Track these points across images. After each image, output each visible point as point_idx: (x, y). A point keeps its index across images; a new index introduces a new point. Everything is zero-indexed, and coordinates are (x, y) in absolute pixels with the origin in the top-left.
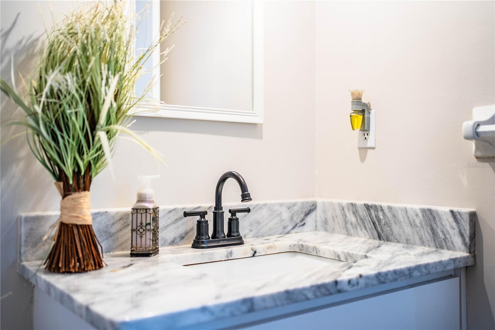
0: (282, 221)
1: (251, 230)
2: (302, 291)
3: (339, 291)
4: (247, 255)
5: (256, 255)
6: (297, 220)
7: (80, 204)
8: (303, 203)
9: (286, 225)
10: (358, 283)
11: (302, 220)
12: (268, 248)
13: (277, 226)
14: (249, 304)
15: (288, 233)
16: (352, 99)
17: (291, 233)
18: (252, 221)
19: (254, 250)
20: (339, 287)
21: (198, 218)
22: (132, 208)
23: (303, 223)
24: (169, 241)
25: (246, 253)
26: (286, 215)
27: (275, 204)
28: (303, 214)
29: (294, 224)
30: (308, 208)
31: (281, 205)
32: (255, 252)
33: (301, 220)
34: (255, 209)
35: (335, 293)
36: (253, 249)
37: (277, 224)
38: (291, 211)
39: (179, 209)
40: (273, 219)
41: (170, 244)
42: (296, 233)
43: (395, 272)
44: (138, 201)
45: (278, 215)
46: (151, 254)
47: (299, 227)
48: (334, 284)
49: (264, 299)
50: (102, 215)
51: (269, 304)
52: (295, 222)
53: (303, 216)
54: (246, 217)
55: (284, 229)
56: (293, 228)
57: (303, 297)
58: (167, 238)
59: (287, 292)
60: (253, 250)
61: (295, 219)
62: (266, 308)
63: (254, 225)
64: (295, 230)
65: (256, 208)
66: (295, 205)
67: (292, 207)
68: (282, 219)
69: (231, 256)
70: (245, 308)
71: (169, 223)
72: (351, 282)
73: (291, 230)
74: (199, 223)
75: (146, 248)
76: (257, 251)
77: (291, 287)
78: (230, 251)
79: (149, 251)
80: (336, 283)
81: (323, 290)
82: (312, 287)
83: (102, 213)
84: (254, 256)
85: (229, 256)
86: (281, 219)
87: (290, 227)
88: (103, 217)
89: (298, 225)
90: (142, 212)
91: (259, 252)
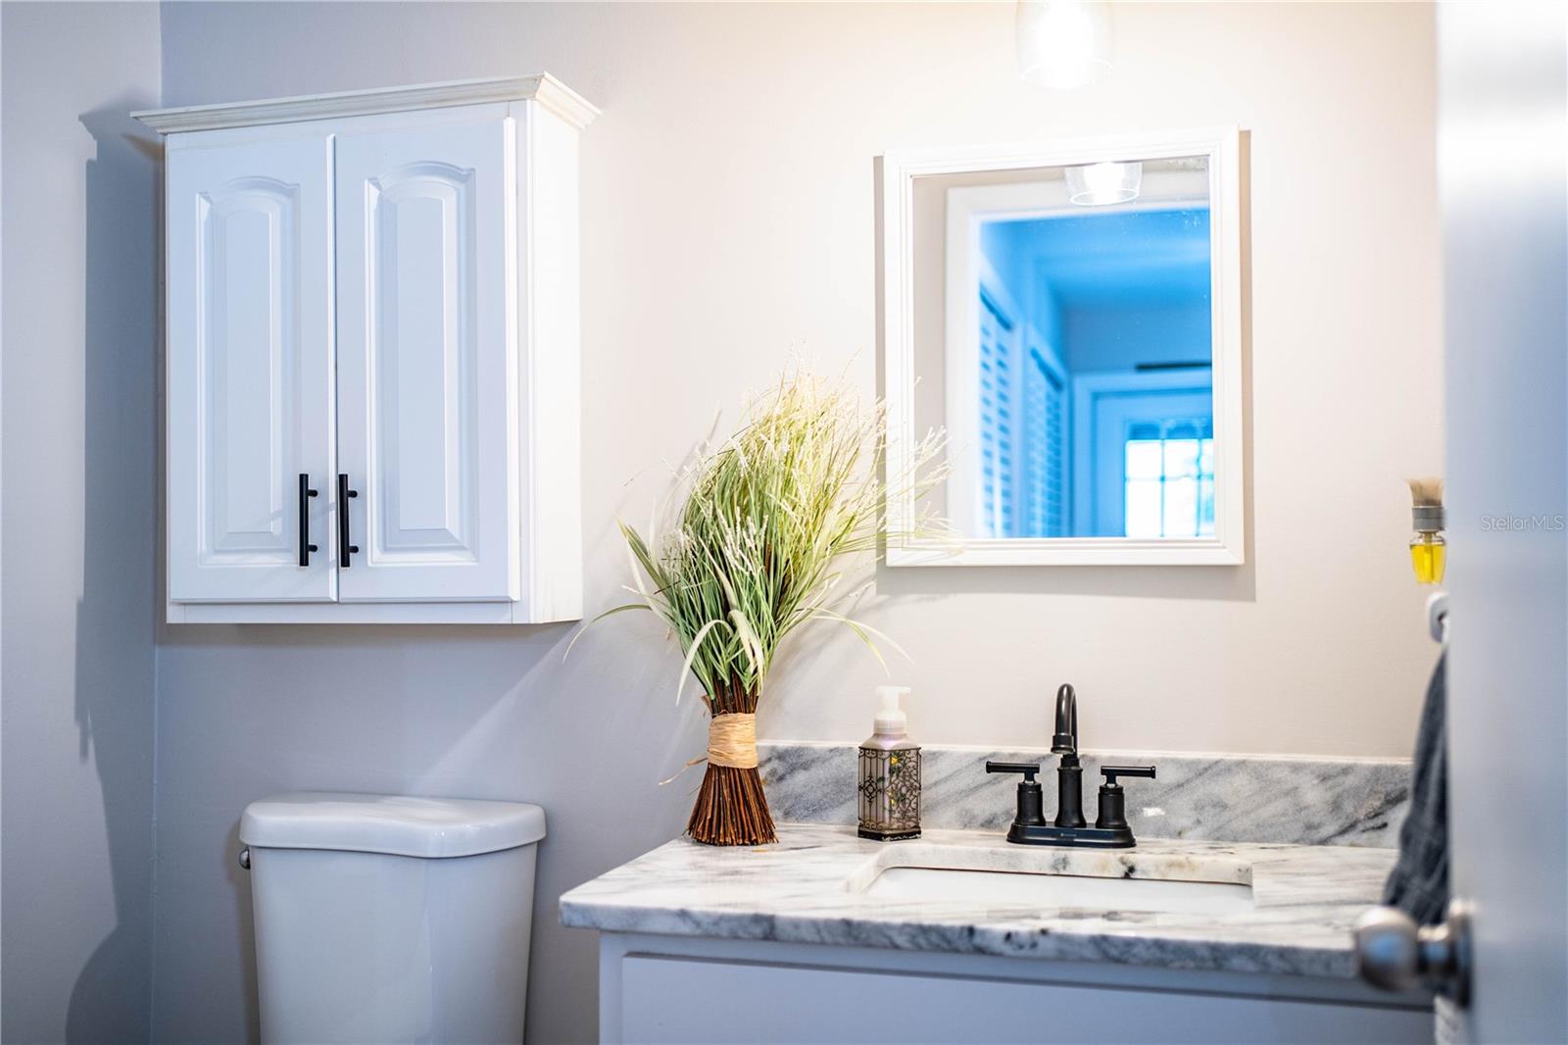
0: (1301, 809)
1: (1199, 822)
2: (882, 929)
3: (980, 951)
4: (1109, 871)
5: (1133, 876)
6: (1356, 811)
7: (725, 733)
8: (1377, 771)
9: (1316, 820)
10: (1034, 945)
11: (1376, 815)
12: (1171, 865)
13: (1283, 819)
14: (766, 925)
15: (1324, 842)
16: (1416, 502)
17: (1335, 845)
18: (1200, 800)
19: (1130, 865)
20: (977, 940)
21: (1020, 777)
22: (860, 744)
23: (1378, 821)
24: (981, 820)
25: (1104, 868)
26: (1314, 795)
27: (1276, 765)
28: (1379, 799)
29: (1342, 822)
30: (1396, 784)
31: (1296, 768)
32: (1132, 869)
33: (1373, 814)
34: (1209, 772)
35: (968, 952)
36: (1125, 860)
37: (1283, 815)
38: (1331, 788)
39: (1003, 754)
40: (1269, 801)
41: (982, 826)
42: (1352, 845)
43: (1160, 944)
44: (877, 735)
45: (1287, 794)
46: (886, 836)
47: (1364, 831)
48: (966, 933)
49: (796, 924)
50: (842, 754)
51: (808, 935)
52: (1347, 818)
53: (1377, 804)
54: (1181, 789)
55: (1308, 831)
56: (1343, 832)
57: (885, 941)
58: (976, 812)
59: (847, 923)
60: (1124, 863)
61: (1348, 807)
62: (802, 942)
63: (1207, 809)
64: (1350, 837)
65: (1214, 770)
66: (1346, 770)
67: (1335, 777)
68: (1302, 805)
69: (1064, 868)
70: (758, 931)
71: (979, 783)
72: (1014, 938)
73: (1332, 836)
74: (1022, 788)
75: (877, 824)
76: (1137, 868)
77: (856, 915)
78: (1063, 856)
79: (882, 829)
80: (971, 931)
81: (934, 938)
82: (906, 926)
83: (843, 749)
84: (1127, 876)
85: (1060, 867)
86: (1296, 805)
87: (1329, 829)
88: (845, 758)
89: (1360, 827)
90: (870, 755)
91: (1143, 872)
